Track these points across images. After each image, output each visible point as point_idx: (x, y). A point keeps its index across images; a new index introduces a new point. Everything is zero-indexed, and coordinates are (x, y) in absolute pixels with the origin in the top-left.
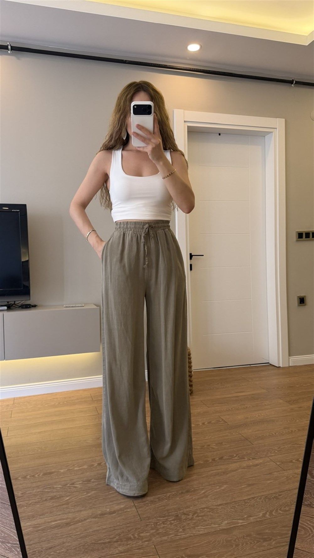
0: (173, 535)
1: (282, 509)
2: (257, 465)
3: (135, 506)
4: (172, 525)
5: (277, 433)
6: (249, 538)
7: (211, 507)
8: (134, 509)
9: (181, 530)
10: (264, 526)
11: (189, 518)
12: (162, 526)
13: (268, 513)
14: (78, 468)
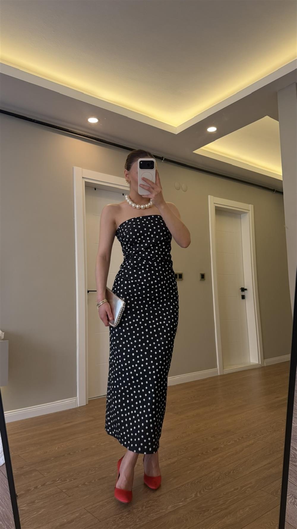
0: (133, 525)
1: (207, 488)
2: (174, 463)
3: (89, 512)
4: (129, 518)
5: (179, 437)
6: (192, 513)
7: (154, 499)
8: (89, 514)
9: (137, 520)
10: (199, 502)
11: (140, 511)
12: (120, 521)
13: (198, 493)
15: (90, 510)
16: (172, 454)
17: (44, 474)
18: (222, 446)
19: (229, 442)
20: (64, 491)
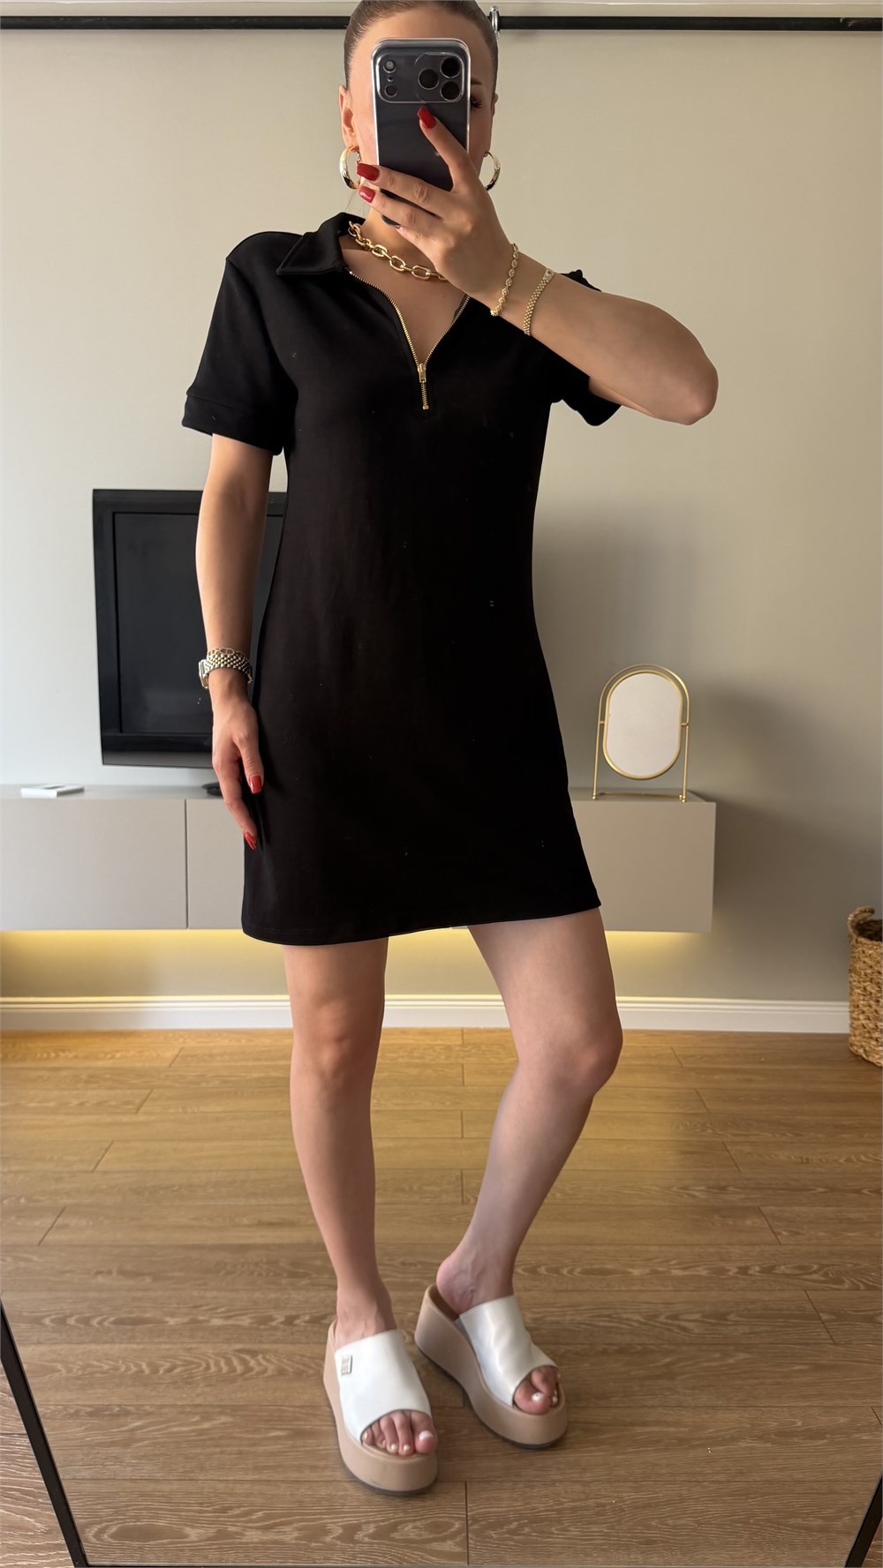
14: (680, 1273)
17: (780, 1234)
20: (824, 1317)
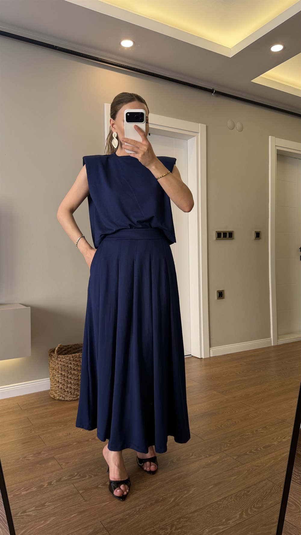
1: (255, 506)
2: (215, 462)
5: (223, 426)
7: (187, 515)
10: (245, 528)
11: (168, 533)
13: (244, 513)
15: (107, 526)
16: (213, 449)
17: (62, 465)
18: (276, 443)
19: (284, 438)
20: (81, 492)
